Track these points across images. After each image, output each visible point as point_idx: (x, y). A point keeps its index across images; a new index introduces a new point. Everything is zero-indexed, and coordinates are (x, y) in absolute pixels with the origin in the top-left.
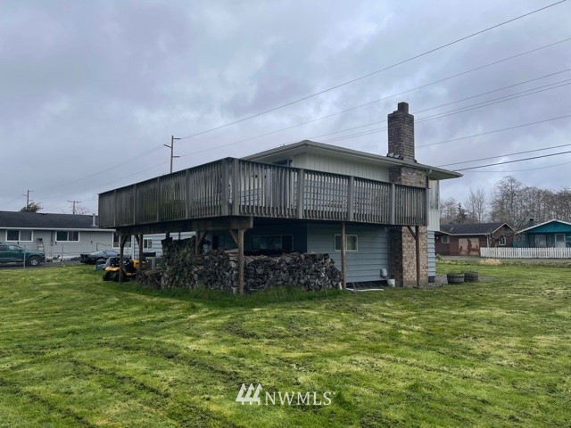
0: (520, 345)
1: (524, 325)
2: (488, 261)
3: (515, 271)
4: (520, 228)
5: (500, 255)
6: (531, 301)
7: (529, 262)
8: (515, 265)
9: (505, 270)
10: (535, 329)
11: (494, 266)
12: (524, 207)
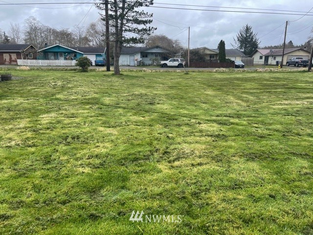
0: (28, 125)
1: (34, 108)
2: (22, 68)
3: (36, 73)
4: (40, 48)
5: (29, 64)
6: (42, 90)
7: (45, 68)
8: (38, 69)
9: (31, 73)
10: (41, 110)
11: (25, 70)
12: (42, 37)
